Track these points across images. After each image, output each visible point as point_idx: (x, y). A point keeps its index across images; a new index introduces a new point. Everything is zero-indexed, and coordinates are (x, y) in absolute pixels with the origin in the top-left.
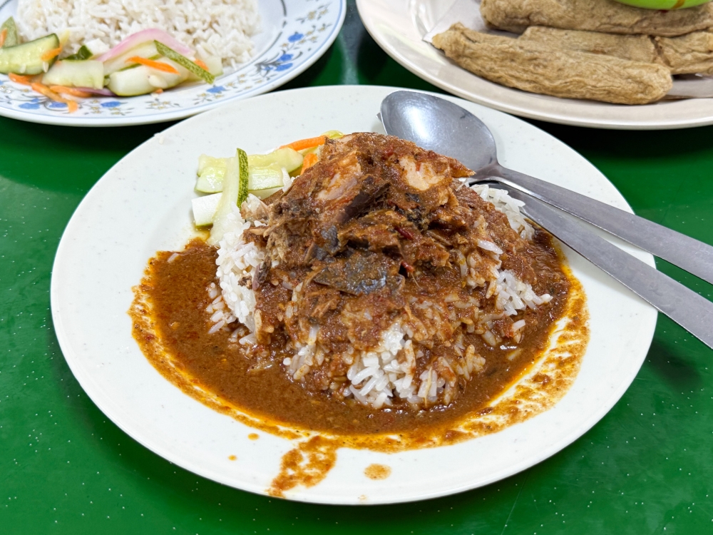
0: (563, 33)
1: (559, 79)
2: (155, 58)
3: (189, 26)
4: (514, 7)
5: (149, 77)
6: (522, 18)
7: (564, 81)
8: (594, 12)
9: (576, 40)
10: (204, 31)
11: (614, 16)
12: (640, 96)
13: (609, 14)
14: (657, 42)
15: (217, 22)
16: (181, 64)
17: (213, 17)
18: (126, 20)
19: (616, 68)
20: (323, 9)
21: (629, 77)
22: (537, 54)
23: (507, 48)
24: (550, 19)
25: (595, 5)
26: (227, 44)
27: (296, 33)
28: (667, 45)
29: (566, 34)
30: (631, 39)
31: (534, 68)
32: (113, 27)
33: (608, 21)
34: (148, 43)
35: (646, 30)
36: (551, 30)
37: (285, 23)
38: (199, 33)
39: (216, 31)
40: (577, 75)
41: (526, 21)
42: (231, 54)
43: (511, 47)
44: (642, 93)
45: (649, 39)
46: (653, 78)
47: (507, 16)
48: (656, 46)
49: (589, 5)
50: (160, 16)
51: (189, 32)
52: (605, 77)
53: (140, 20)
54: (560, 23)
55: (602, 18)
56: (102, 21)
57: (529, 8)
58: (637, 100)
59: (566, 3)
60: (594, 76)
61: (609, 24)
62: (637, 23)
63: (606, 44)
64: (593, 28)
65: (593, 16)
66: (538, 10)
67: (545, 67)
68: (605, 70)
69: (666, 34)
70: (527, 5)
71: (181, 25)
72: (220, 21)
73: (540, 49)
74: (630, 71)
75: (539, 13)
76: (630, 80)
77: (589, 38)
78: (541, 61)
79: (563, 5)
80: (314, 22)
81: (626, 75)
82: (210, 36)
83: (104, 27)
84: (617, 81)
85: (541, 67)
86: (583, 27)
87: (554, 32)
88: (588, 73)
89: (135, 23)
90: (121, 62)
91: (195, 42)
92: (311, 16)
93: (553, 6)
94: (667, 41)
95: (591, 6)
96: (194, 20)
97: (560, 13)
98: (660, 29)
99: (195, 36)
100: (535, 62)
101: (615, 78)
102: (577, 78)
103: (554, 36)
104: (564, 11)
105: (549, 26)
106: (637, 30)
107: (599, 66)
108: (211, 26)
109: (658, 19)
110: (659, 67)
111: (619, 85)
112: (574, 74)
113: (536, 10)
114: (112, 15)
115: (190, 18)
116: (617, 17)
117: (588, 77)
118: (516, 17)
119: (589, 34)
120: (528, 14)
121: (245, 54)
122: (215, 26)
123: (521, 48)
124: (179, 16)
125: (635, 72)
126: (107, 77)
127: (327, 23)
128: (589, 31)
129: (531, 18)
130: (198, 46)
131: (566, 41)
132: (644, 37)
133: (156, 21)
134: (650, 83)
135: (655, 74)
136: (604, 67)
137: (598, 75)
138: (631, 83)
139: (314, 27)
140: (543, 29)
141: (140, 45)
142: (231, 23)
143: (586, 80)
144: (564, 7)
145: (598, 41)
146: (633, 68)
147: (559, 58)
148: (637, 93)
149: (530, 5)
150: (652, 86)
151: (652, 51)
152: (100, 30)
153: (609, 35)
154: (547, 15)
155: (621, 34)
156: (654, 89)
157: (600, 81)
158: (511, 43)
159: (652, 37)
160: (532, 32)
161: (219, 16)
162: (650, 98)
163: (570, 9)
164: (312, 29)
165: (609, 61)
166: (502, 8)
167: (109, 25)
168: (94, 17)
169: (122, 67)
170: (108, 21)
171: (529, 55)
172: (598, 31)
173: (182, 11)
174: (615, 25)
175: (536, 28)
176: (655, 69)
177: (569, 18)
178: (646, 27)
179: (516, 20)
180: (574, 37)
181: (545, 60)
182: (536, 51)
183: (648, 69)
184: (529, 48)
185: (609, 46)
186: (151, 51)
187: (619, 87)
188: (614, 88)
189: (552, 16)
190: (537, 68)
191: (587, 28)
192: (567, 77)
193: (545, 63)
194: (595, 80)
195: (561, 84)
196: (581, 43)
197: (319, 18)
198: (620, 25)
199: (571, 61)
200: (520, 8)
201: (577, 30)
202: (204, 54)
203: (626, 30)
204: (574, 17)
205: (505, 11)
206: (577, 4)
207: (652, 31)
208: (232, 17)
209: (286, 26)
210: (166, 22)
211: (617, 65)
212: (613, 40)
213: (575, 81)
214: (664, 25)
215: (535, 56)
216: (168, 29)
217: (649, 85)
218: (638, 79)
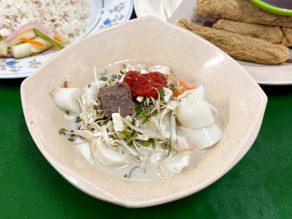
0: (236, 23)
1: (233, 51)
2: (34, 38)
3: (53, 18)
4: (212, 10)
5: (31, 49)
6: (216, 16)
7: (235, 52)
8: (253, 14)
9: (243, 28)
10: (60, 20)
11: (262, 16)
12: (273, 61)
13: (260, 16)
14: (284, 30)
15: (67, 16)
16: (47, 41)
17: (65, 12)
18: (20, 16)
19: (262, 47)
20: (122, 6)
21: (268, 52)
22: (222, 38)
23: (207, 34)
24: (230, 17)
25: (253, 11)
26: (72, 27)
27: (108, 19)
28: (289, 32)
29: (238, 25)
30: (271, 29)
31: (221, 45)
32: (13, 20)
33: (259, 19)
34: (30, 30)
35: (278, 24)
36: (230, 21)
37: (103, 12)
38: (57, 22)
39: (67, 21)
40: (242, 50)
41: (218, 17)
42: (74, 32)
43: (209, 34)
44: (274, 60)
45: (279, 29)
46: (280, 54)
47: (208, 14)
48: (283, 32)
49: (250, 10)
50: (37, 13)
51: (53, 21)
52: (256, 51)
53: (27, 16)
54: (235, 18)
55: (256, 17)
56: (8, 17)
57: (220, 11)
58: (271, 63)
59: (239, 9)
60: (251, 51)
61: (260, 20)
62: (274, 21)
63: (258, 31)
64: (251, 22)
65: (252, 16)
66: (224, 12)
67: (226, 44)
68: (256, 48)
69: (288, 26)
70: (219, 10)
71: (49, 18)
72: (69, 15)
73: (224, 35)
74: (268, 49)
75: (225, 13)
76: (268, 54)
77: (249, 27)
78: (224, 42)
79: (237, 10)
80: (117, 13)
81: (266, 51)
82: (63, 23)
83: (8, 20)
84: (262, 54)
85: (224, 44)
86: (247, 21)
87: (232, 23)
88: (247, 49)
89: (24, 18)
90: (17, 40)
91: (56, 26)
92: (116, 9)
93: (232, 11)
94: (289, 30)
95: (251, 11)
96: (55, 14)
97: (235, 14)
98: (286, 24)
99: (55, 23)
100: (221, 41)
101: (261, 52)
102: (242, 51)
103: (232, 25)
104: (238, 13)
105: (229, 20)
106: (274, 24)
107: (253, 46)
108: (64, 17)
109: (285, 20)
110: (283, 48)
111: (262, 56)
112: (240, 49)
113: (223, 11)
114: (13, 14)
115: (53, 14)
116: (264, 17)
117: (247, 51)
118: (213, 15)
119: (249, 25)
120: (219, 14)
121: (81, 31)
122: (66, 17)
123: (214, 34)
124: (48, 13)
125: (271, 50)
126: (9, 48)
127: (123, 15)
128: (250, 23)
129: (221, 16)
130: (57, 29)
131: (238, 28)
132: (277, 28)
133: (35, 16)
134: (278, 56)
135: (281, 52)
136: (256, 46)
137: (252, 50)
138: (268, 55)
139: (117, 16)
140: (227, 21)
141: (27, 31)
142: (74, 15)
143: (246, 52)
144: (238, 11)
145: (254, 29)
146: (270, 48)
147: (233, 40)
148: (271, 60)
149: (221, 9)
150: (279, 58)
151: (281, 36)
152: (7, 22)
153: (259, 26)
154: (229, 15)
155: (266, 25)
156: (280, 59)
157: (253, 53)
158: (209, 32)
159: (281, 27)
160: (221, 23)
161: (68, 12)
162: (278, 62)
163: (240, 12)
164: (115, 18)
165: (258, 43)
166: (206, 11)
167: (11, 19)
168: (3, 15)
169: (17, 43)
170: (10, 17)
171: (218, 38)
172: (254, 23)
173: (49, 10)
174: (263, 21)
175: (223, 20)
176: (281, 49)
177: (240, 17)
178: (278, 23)
179: (213, 16)
180: (242, 26)
181: (226, 41)
182: (222, 37)
183: (277, 49)
184: (218, 35)
185: (259, 32)
186: (32, 35)
187: (263, 57)
188: (260, 57)
189: (232, 15)
190: (222, 44)
191: (249, 22)
192: (237, 50)
193: (226, 43)
194: (251, 52)
195: (234, 53)
196: (245, 30)
197: (120, 11)
198: (265, 21)
199: (239, 42)
200: (215, 11)
201: (244, 22)
202: (60, 33)
203: (268, 24)
204: (242, 16)
205: (208, 12)
206: (244, 9)
207: (281, 24)
208: (75, 12)
209: (104, 14)
210: (41, 16)
211: (262, 46)
212: (261, 28)
213: (240, 52)
214: (288, 22)
215: (221, 39)
216: (42, 19)
217: (278, 57)
218: (272, 54)
